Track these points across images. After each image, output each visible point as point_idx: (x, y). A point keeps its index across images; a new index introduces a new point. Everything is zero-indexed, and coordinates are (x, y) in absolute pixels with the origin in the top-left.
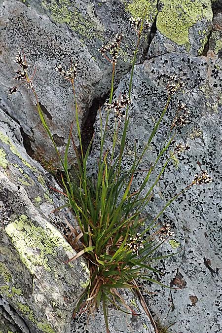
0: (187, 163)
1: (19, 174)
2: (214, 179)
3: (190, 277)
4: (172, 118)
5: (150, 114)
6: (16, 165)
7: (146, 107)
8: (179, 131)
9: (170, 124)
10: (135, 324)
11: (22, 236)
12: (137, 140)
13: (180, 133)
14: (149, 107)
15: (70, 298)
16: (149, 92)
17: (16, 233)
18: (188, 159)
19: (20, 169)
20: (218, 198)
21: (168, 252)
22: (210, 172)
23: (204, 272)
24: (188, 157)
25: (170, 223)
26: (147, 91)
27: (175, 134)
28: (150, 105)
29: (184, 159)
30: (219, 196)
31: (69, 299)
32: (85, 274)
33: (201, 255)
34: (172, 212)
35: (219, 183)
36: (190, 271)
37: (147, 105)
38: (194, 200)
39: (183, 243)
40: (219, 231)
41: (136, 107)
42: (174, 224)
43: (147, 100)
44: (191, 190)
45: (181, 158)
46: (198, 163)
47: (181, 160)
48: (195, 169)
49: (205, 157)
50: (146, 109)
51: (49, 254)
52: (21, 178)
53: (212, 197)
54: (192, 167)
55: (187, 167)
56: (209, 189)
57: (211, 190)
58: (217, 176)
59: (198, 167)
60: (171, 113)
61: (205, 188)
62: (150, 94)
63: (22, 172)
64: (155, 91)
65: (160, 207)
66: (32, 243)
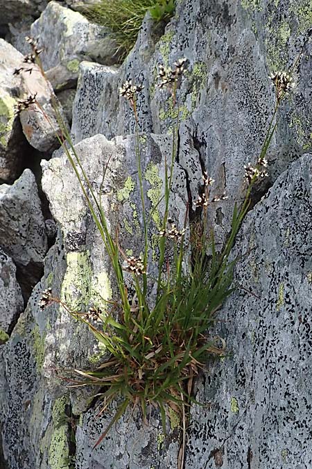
0: (289, 311)
1: (130, 215)
2: (302, 350)
3: (229, 459)
4: (305, 242)
5: (288, 224)
6: (134, 206)
7: (288, 213)
8: (303, 263)
9: (298, 248)
10: (144, 458)
11: (77, 270)
12: (263, 251)
13: (303, 267)
14: (291, 214)
15: (73, 362)
16: (301, 194)
17: (74, 265)
18: (293, 306)
19: (135, 212)
20: (293, 377)
21: (225, 410)
22: (304, 338)
23: (242, 465)
24: (294, 303)
25: (243, 377)
26: (299, 193)
27: (297, 264)
28: (294, 212)
29: (289, 303)
30: (295, 376)
31: (71, 361)
32: (95, 347)
33: (249, 441)
34: (252, 365)
35: (303, 359)
36: (232, 452)
37: (291, 210)
38: (271, 362)
39: (242, 412)
40: (273, 422)
41: (280, 207)
42: (245, 380)
43: (295, 205)
44: (275, 347)
45: (288, 300)
46: (300, 319)
47: (286, 302)
48: (293, 323)
49: (308, 314)
50: (287, 216)
51: (84, 304)
52: (128, 220)
53: (288, 372)
54: (291, 318)
55: (286, 316)
56: (291, 360)
57: (292, 362)
58: (307, 349)
59: (297, 322)
60: (307, 234)
61: (288, 356)
62: (300, 199)
63: (134, 216)
64: (307, 196)
65: (245, 349)
66: (80, 283)
